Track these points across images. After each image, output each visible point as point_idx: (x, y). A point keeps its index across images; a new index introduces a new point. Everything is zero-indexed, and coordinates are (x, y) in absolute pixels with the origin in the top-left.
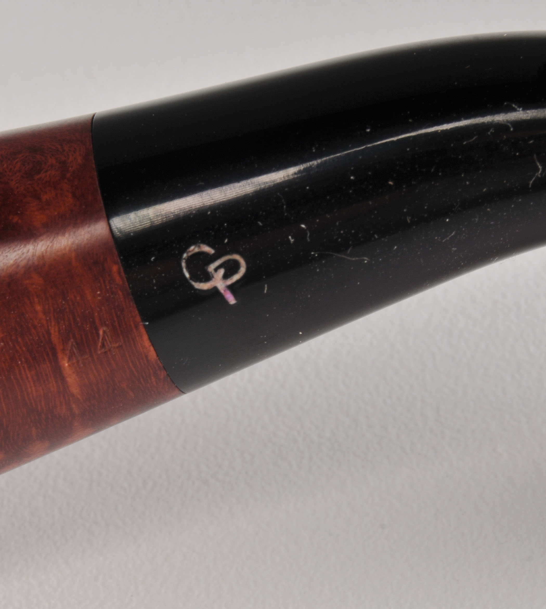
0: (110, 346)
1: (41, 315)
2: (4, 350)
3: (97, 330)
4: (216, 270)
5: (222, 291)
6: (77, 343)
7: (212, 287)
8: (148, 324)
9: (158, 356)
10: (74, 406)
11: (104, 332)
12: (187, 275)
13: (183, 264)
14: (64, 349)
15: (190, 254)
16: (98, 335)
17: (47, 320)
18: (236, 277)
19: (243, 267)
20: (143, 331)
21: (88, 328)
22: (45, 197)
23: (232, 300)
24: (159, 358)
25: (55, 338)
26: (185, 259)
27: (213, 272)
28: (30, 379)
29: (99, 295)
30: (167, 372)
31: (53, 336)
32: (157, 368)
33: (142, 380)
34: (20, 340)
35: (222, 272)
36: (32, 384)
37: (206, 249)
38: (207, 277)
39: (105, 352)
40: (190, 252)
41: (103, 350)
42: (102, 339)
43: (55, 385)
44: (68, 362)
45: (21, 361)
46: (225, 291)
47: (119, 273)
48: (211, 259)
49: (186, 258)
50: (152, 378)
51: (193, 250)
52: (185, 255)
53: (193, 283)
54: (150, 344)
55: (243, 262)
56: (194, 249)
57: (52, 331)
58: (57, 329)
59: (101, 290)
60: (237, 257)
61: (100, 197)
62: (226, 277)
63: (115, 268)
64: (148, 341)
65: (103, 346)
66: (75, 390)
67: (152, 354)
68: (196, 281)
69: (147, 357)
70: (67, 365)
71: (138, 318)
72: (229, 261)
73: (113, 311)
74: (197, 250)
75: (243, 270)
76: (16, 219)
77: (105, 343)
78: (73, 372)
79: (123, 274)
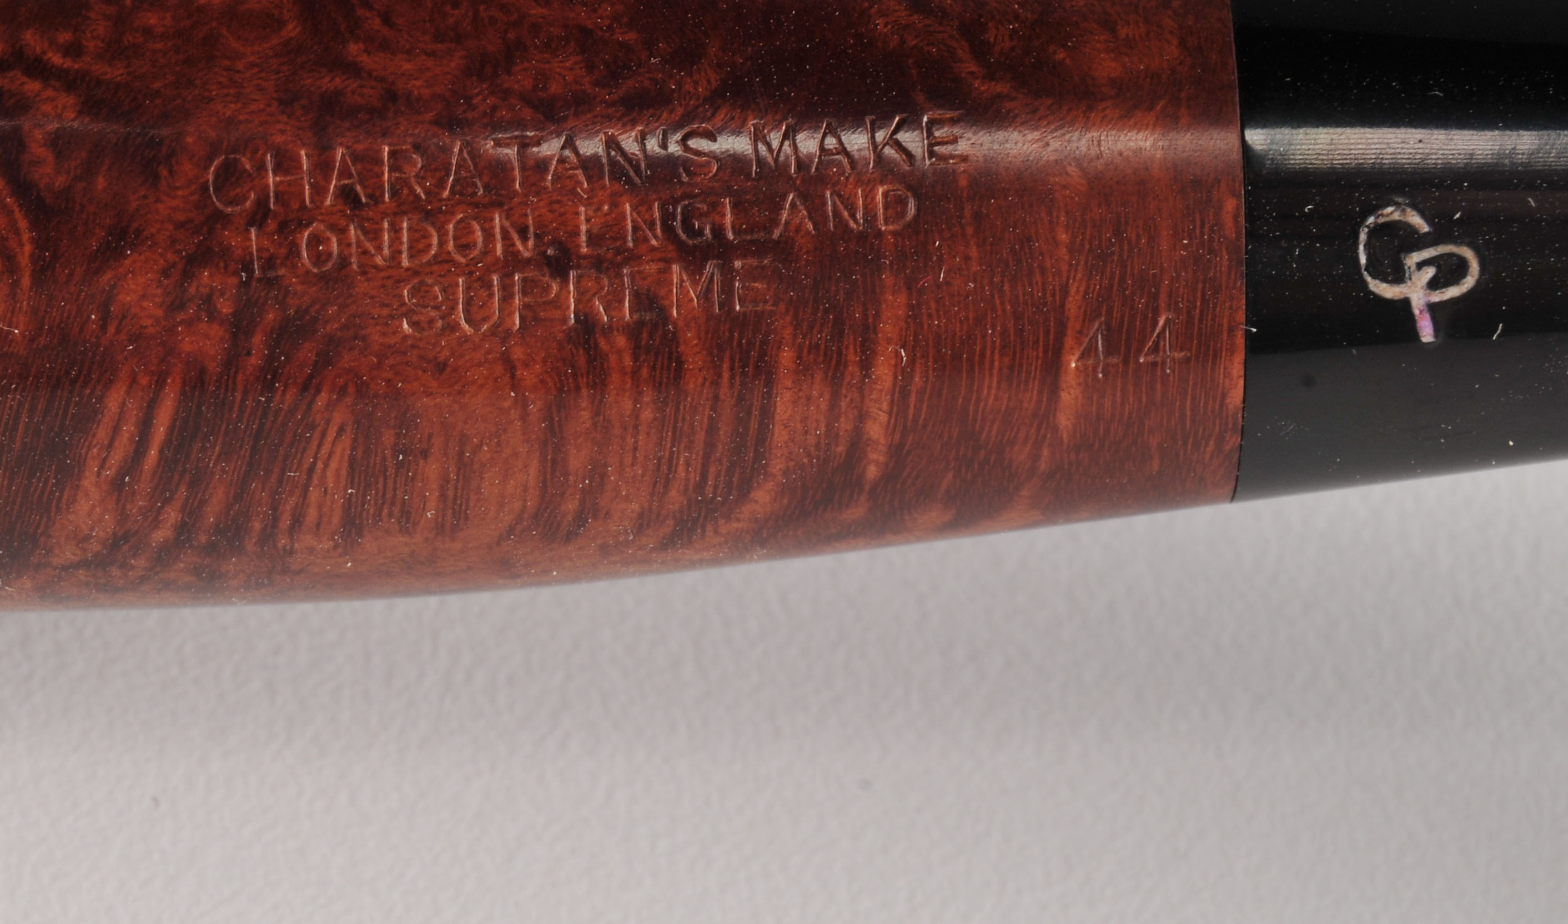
0: (1169, 353)
1: (1063, 251)
2: (970, 298)
3: (1156, 313)
4: (1420, 266)
5: (1416, 312)
6: (1109, 328)
7: (1402, 297)
8: (1255, 332)
9: (1244, 401)
10: (1045, 452)
11: (1167, 320)
12: (1363, 260)
13: (1363, 237)
14: (1080, 332)
15: (1381, 220)
16: (1155, 323)
17: (1071, 265)
18: (1453, 292)
19: (1473, 276)
20: (1240, 341)
21: (1141, 303)
22: (1123, 32)
23: (1427, 333)
24: (1244, 407)
25: (1073, 305)
26: (1367, 227)
27: (1414, 268)
28: (995, 371)
29: (1185, 247)
30: (1241, 440)
31: (1071, 299)
32: (1230, 426)
33: (1191, 441)
34: (1006, 287)
35: (1430, 272)
36: (995, 384)
37: (1416, 220)
38: (1397, 275)
39: (1155, 364)
40: (1382, 215)
41: (1151, 358)
42: (1158, 336)
43: (1034, 398)
44: (1077, 361)
45: (994, 329)
46: (1421, 312)
47: (1236, 217)
48: (1418, 242)
49: (1372, 226)
50: (1211, 443)
51: (1388, 215)
52: (1371, 220)
53: (1369, 279)
54: (1242, 373)
55: (1475, 266)
56: (1392, 213)
57: (1073, 290)
58: (1082, 289)
59: (1190, 239)
60: (1468, 253)
61: (1233, 61)
62: (1433, 285)
63: (1230, 204)
64: (1241, 367)
65: (1156, 349)
66: (1064, 420)
67: (1236, 396)
68: (1374, 277)
69: (1224, 396)
70: (1073, 365)
71: (1241, 316)
72: (1451, 255)
73: (1200, 286)
74: (1396, 216)
75: (1469, 282)
76: (1061, 55)
77: (1162, 344)
78: (1079, 384)
79: (1242, 219)
